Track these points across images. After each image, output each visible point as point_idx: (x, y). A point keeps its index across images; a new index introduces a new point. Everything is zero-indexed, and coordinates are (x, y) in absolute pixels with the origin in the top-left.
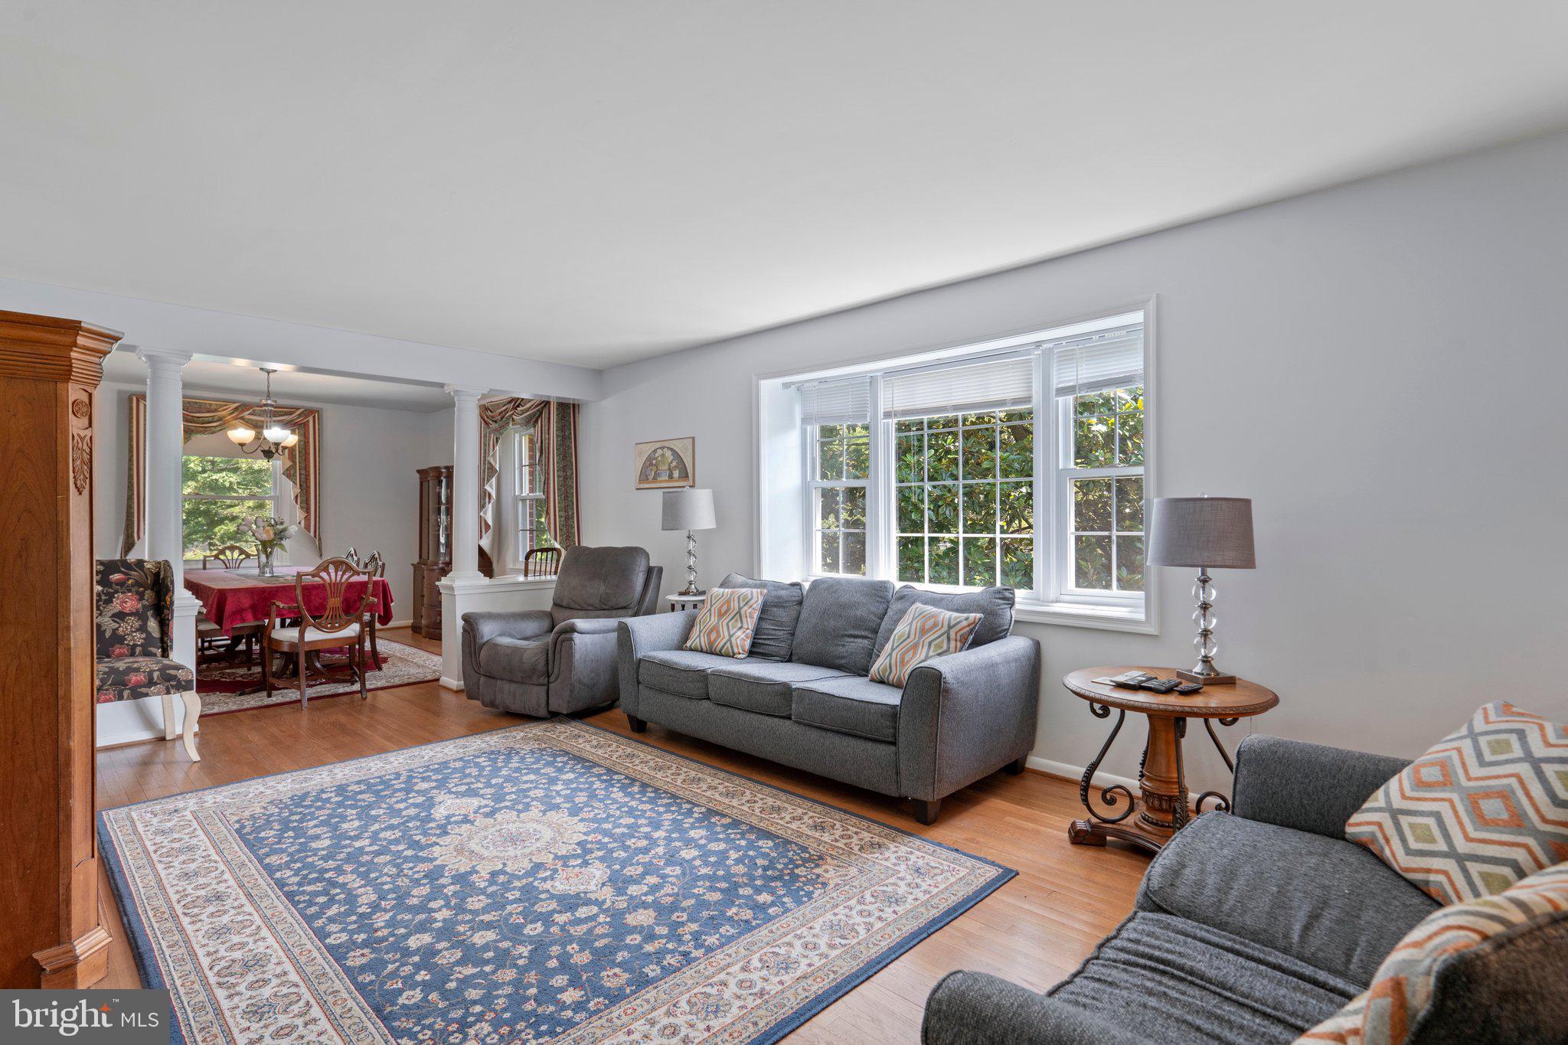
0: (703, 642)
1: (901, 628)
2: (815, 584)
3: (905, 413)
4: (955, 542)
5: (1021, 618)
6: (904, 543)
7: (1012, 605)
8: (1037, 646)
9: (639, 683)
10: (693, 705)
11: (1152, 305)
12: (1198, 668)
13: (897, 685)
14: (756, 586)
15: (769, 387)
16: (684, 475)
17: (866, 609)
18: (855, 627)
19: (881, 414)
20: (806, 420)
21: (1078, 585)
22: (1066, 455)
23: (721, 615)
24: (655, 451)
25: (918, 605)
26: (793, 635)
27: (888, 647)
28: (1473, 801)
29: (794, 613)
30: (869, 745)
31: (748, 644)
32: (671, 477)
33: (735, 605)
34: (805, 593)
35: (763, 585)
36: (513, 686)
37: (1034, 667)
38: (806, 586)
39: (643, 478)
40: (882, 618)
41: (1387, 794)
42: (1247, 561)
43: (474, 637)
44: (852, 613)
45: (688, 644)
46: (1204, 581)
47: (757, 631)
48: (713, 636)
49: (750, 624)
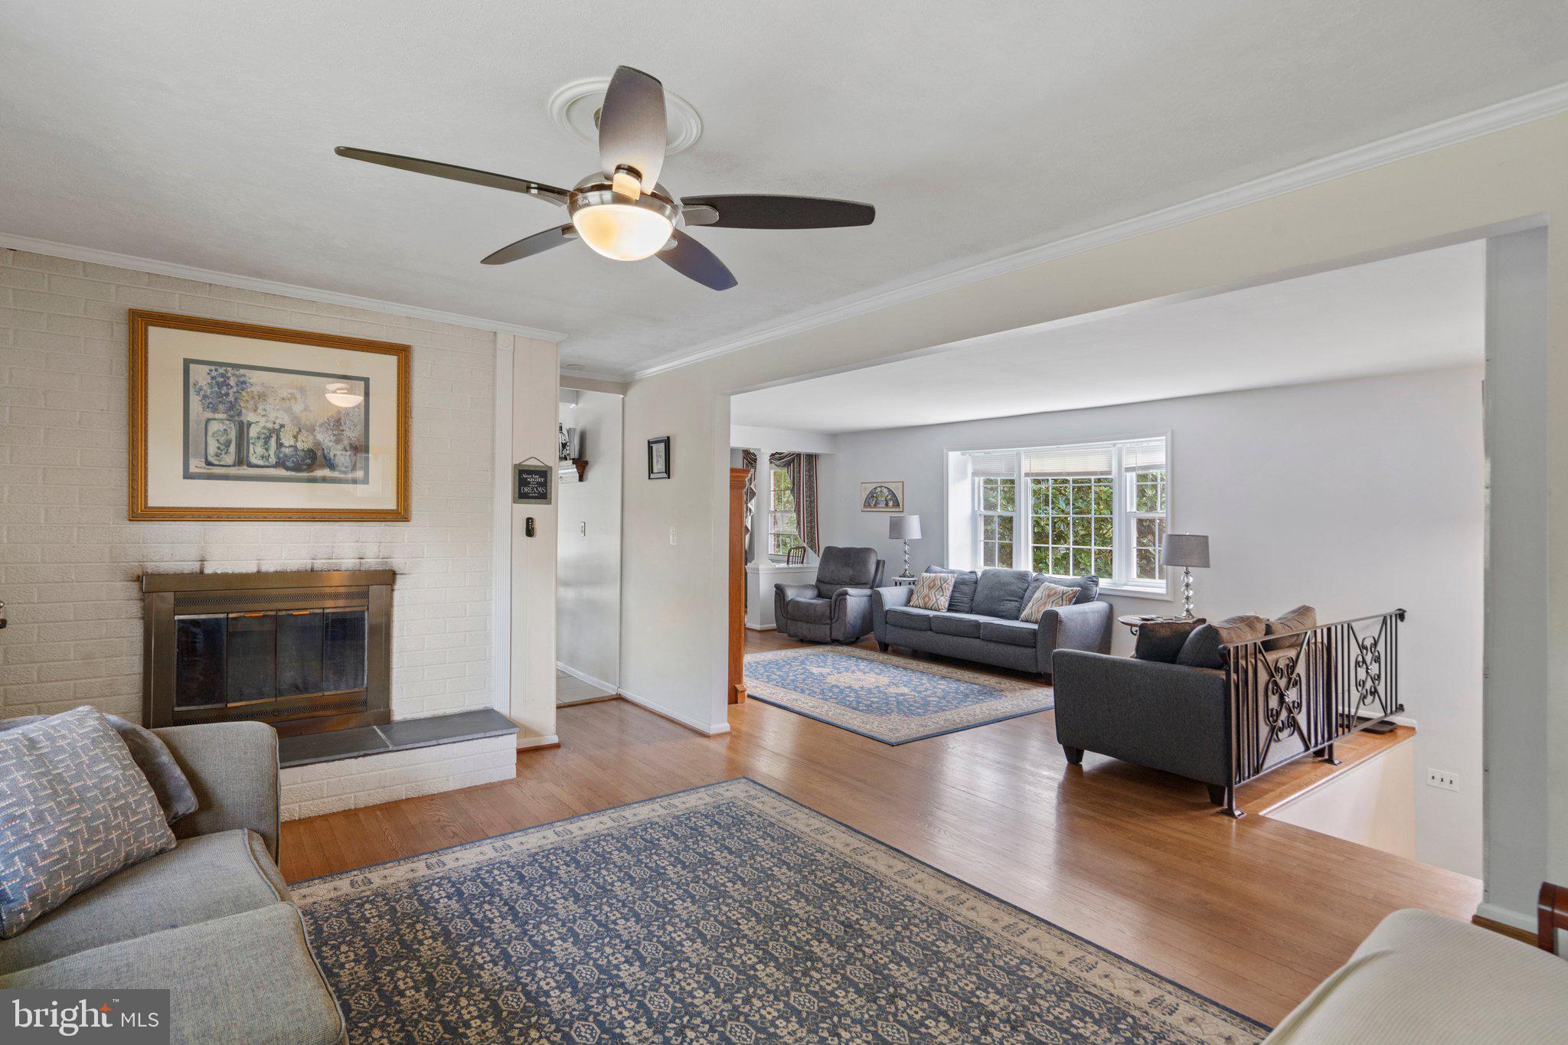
0: (921, 602)
1: (1037, 595)
2: (984, 573)
3: (1037, 474)
4: (1068, 549)
5: (1103, 592)
6: (1036, 549)
7: (1097, 585)
8: (1111, 607)
9: (887, 623)
10: (922, 634)
11: (1169, 434)
13: (1036, 623)
14: (948, 573)
15: (954, 457)
16: (897, 504)
17: (1016, 587)
18: (1010, 595)
19: (1023, 474)
20: (975, 474)
21: (1138, 576)
22: (1132, 504)
23: (930, 588)
24: (876, 488)
25: (1046, 583)
26: (972, 600)
27: (1030, 604)
29: (972, 588)
30: (1022, 649)
31: (947, 606)
32: (887, 505)
33: (938, 583)
34: (979, 577)
35: (952, 572)
36: (809, 625)
37: (1109, 618)
38: (979, 574)
39: (867, 504)
40: (1025, 591)
42: (1206, 564)
43: (784, 597)
44: (1009, 587)
45: (911, 604)
46: (1187, 573)
47: (952, 598)
48: (927, 599)
49: (948, 593)
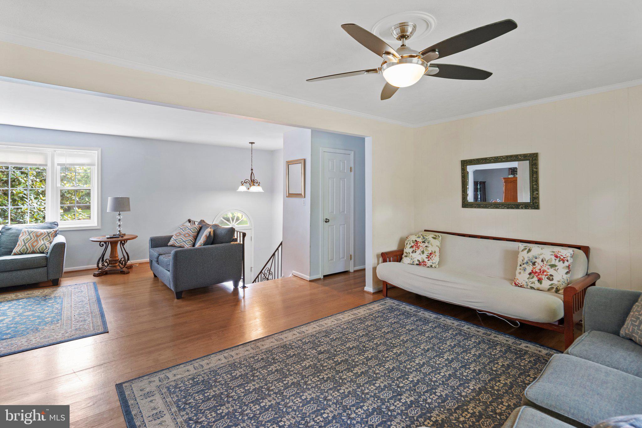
1: (24, 237)
11: (100, 150)
12: (118, 233)
25: (25, 230)
28: (184, 235)
30: (35, 270)
41: (173, 238)
46: (119, 215)
